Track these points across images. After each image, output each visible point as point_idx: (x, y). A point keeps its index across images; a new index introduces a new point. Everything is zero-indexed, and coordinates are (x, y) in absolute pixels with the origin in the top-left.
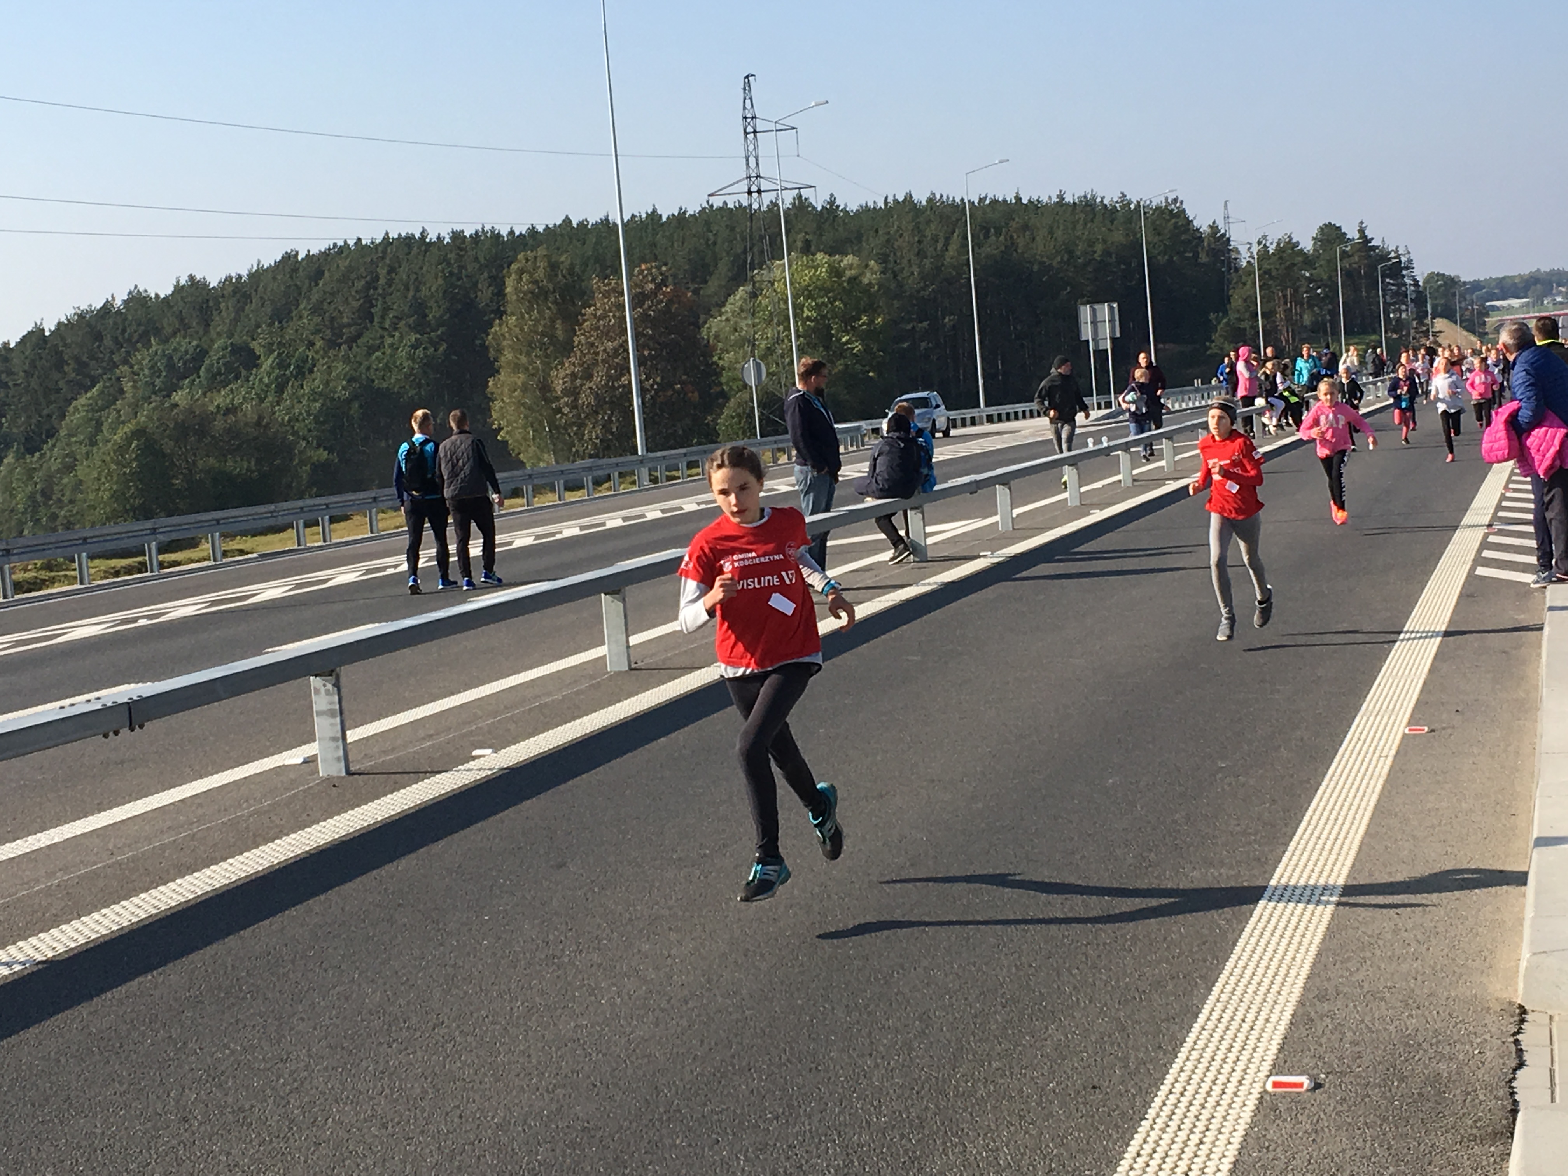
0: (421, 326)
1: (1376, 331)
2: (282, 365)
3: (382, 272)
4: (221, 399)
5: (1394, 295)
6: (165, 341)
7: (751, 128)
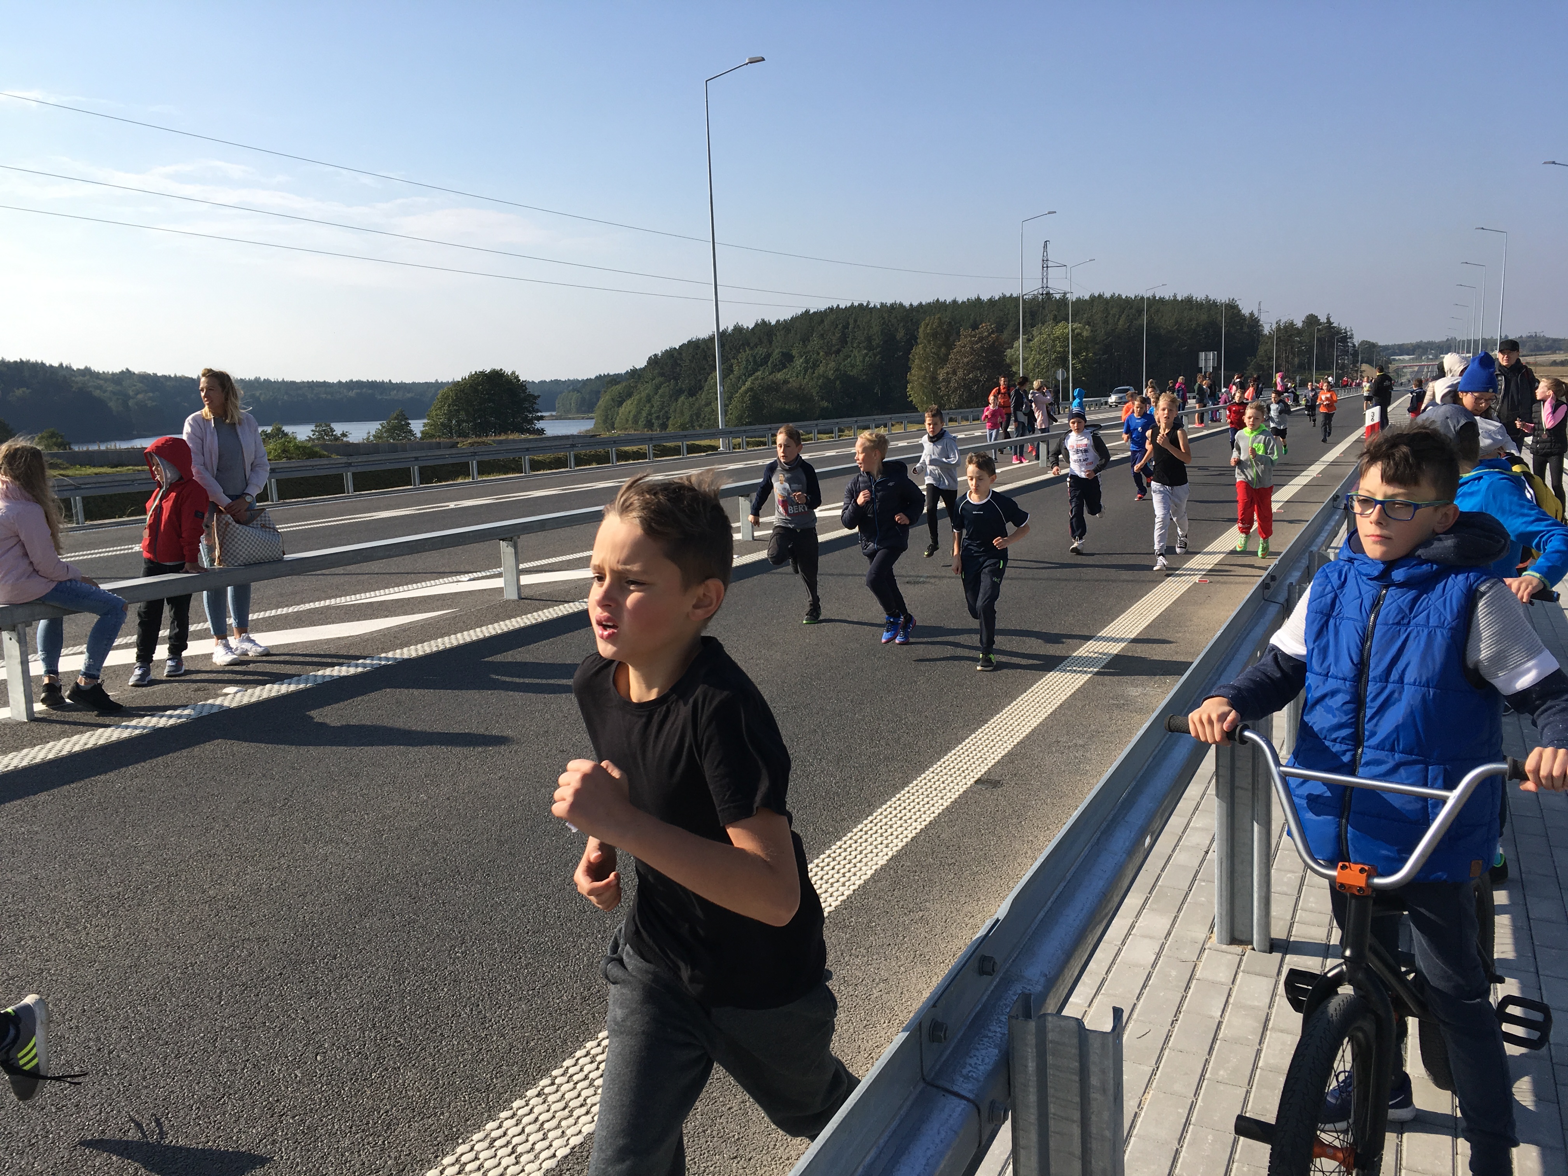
0: (870, 348)
1: (1331, 369)
2: (807, 361)
3: (851, 321)
4: (780, 376)
5: (1342, 351)
6: (752, 349)
7: (1045, 265)
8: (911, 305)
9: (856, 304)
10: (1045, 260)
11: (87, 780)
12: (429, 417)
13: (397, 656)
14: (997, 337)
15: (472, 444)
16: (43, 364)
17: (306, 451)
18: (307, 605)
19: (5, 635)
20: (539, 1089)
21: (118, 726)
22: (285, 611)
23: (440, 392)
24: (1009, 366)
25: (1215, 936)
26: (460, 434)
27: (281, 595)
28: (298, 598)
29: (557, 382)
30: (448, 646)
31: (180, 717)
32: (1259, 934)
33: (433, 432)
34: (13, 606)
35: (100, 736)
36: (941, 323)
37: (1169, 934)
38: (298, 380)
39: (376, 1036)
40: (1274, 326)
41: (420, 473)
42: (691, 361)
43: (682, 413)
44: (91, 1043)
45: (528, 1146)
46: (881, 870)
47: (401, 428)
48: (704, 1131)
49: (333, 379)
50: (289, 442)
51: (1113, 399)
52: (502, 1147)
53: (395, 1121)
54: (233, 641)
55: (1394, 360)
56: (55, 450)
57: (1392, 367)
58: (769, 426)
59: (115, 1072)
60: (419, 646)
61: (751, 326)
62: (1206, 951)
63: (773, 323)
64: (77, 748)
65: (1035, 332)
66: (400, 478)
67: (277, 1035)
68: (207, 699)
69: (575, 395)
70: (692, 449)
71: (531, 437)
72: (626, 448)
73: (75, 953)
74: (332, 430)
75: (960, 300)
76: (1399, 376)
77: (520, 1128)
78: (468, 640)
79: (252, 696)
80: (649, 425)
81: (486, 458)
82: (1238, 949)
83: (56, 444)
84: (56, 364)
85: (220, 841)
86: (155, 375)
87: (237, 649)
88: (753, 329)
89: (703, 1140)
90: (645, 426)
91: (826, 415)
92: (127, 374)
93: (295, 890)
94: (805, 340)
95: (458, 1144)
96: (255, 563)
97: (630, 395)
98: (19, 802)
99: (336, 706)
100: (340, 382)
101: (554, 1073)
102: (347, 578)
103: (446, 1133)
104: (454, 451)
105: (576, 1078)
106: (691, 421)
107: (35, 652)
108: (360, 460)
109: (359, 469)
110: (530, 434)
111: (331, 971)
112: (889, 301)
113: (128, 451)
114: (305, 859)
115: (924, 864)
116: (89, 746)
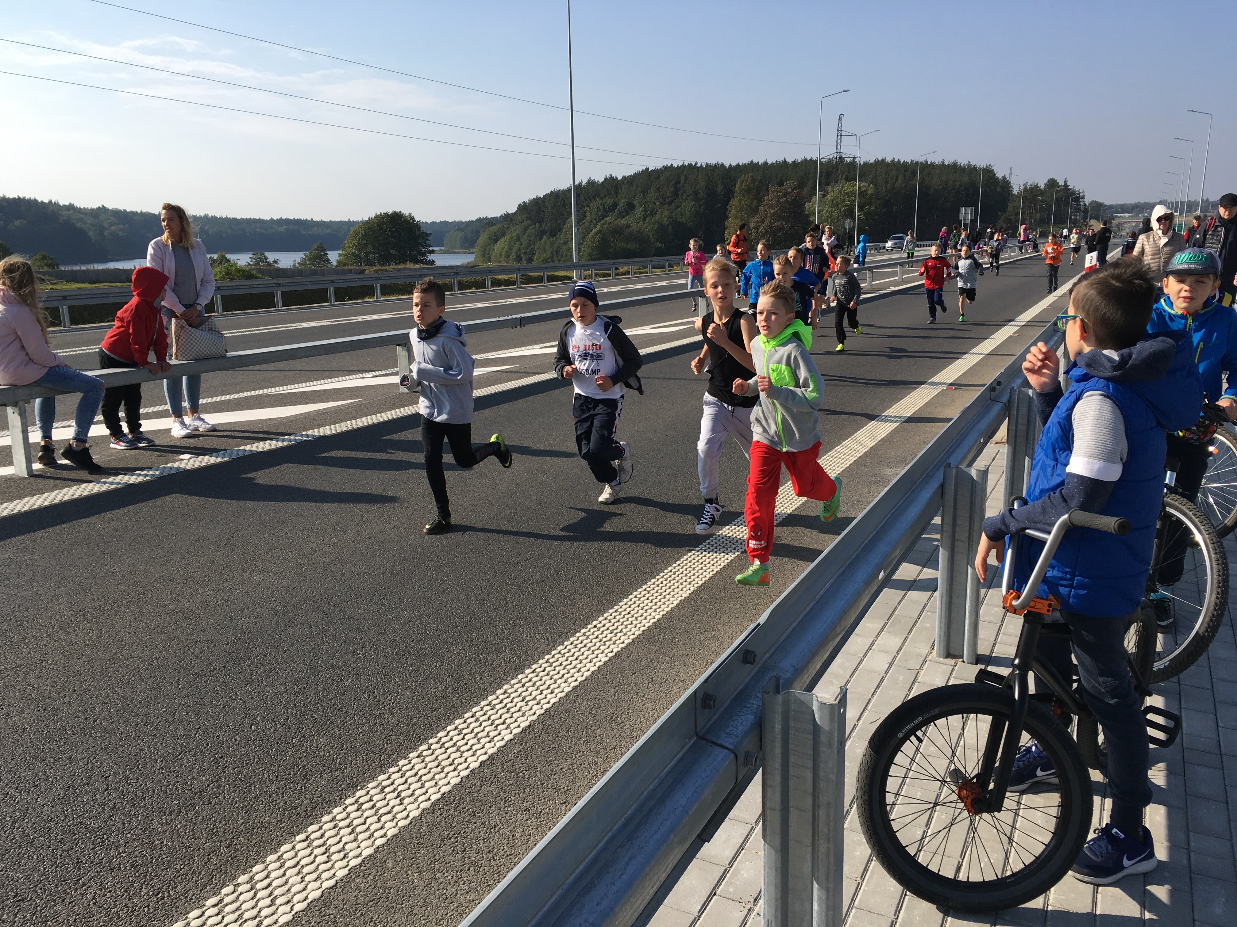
0: (696, 199)
1: (1065, 223)
2: (645, 210)
3: (683, 178)
4: (623, 221)
5: (1075, 209)
6: (602, 199)
7: (840, 133)
8: (730, 165)
9: (686, 164)
10: (840, 130)
11: (75, 522)
12: (344, 249)
13: (316, 434)
14: (798, 193)
15: (377, 271)
16: (36, 201)
17: (245, 274)
18: (245, 393)
19: (10, 410)
20: (419, 752)
21: (98, 482)
22: (228, 397)
23: (352, 229)
24: (807, 216)
25: (935, 652)
26: (368, 263)
27: (225, 385)
28: (238, 388)
29: (445, 223)
30: (355, 427)
31: (146, 476)
32: (968, 651)
33: (346, 261)
34: (14, 387)
35: (85, 489)
36: (754, 180)
37: (900, 649)
38: (239, 217)
39: (296, 713)
40: (1022, 188)
41: (335, 293)
42: (553, 208)
43: (545, 250)
44: (80, 714)
45: (410, 792)
46: (684, 600)
47: (320, 257)
48: (542, 784)
49: (266, 217)
50: (231, 266)
51: (889, 244)
52: (390, 793)
53: (310, 773)
54: (187, 420)
55: (1117, 217)
56: (46, 269)
57: (1115, 222)
58: (613, 261)
59: (99, 735)
60: (333, 426)
61: (601, 180)
62: (927, 663)
63: (620, 178)
64: (66, 498)
65: (829, 189)
66: (318, 296)
67: (221, 711)
68: (167, 463)
69: (460, 234)
70: (552, 279)
71: (424, 266)
72: (500, 277)
73: (67, 648)
74: (266, 258)
75: (770, 162)
76: (1120, 230)
77: (404, 779)
78: (371, 422)
79: (202, 461)
80: (519, 259)
81: (388, 282)
82: (952, 661)
83: (47, 265)
84: (46, 201)
85: (178, 569)
86: (125, 211)
87: (190, 426)
88: (603, 183)
89: (540, 790)
90: (515, 260)
91: (660, 253)
92: (103, 210)
93: (235, 606)
94: (645, 192)
95: (358, 790)
96: (204, 359)
97: (503, 235)
98: (22, 537)
99: (268, 470)
100: (272, 219)
101: (431, 741)
102: (277, 373)
103: (348, 782)
104: (362, 276)
105: (446, 745)
106: (552, 257)
107: (34, 424)
108: (287, 281)
109: (287, 289)
110: (424, 264)
111: (263, 665)
112: (713, 162)
113: (104, 271)
114: (243, 584)
115: (718, 597)
116: (76, 496)
